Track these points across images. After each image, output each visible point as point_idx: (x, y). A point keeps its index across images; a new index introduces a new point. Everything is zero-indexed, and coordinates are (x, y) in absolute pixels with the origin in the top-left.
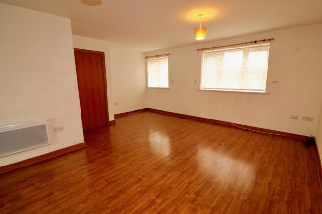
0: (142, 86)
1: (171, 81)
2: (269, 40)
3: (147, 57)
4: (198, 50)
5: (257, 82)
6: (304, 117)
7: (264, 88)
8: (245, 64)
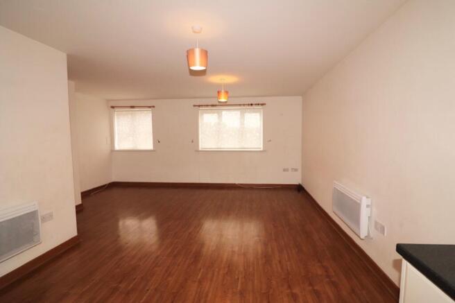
0: (105, 147)
1: (157, 141)
2: (262, 105)
3: (113, 107)
4: (195, 106)
5: (255, 142)
6: (292, 169)
7: (262, 146)
8: (242, 124)
